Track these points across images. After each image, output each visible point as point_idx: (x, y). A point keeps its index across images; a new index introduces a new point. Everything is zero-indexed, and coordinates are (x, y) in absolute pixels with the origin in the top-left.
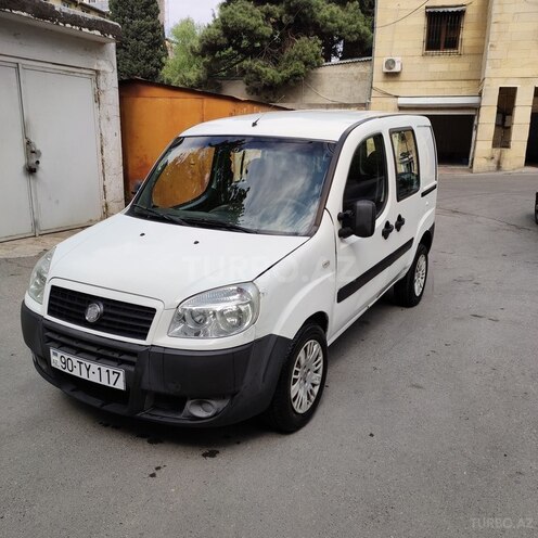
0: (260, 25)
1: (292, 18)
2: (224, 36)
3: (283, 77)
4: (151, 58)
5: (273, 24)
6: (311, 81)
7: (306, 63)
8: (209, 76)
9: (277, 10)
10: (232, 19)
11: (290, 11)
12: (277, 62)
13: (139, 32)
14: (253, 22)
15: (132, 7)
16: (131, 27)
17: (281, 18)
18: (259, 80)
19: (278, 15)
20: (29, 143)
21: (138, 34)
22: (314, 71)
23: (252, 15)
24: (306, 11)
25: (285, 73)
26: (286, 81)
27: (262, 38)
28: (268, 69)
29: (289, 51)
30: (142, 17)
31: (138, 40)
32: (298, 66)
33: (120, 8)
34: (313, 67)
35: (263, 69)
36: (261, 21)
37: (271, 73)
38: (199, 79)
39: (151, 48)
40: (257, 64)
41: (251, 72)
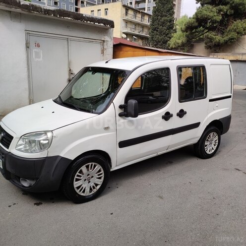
0: (215, 16)
1: (233, 11)
2: (196, 22)
3: (224, 40)
4: (168, 34)
5: (222, 15)
6: (240, 42)
7: (238, 33)
8: (188, 41)
9: (225, 8)
10: (201, 14)
11: (232, 8)
12: (223, 32)
13: (163, 23)
14: (211, 14)
15: (162, 12)
16: (161, 21)
17: (227, 12)
18: (212, 42)
19: (225, 10)
20: (70, 70)
21: (163, 24)
22: (243, 37)
23: (211, 11)
24: (241, 7)
25: (226, 38)
26: (226, 42)
27: (215, 22)
28: (217, 37)
29: (230, 27)
30: (166, 16)
31: (163, 26)
32: (234, 35)
33: (157, 13)
34: (242, 35)
35: (214, 37)
36: (216, 14)
37: (218, 38)
38: (182, 43)
39: (168, 29)
40: (211, 34)
41: (208, 38)
